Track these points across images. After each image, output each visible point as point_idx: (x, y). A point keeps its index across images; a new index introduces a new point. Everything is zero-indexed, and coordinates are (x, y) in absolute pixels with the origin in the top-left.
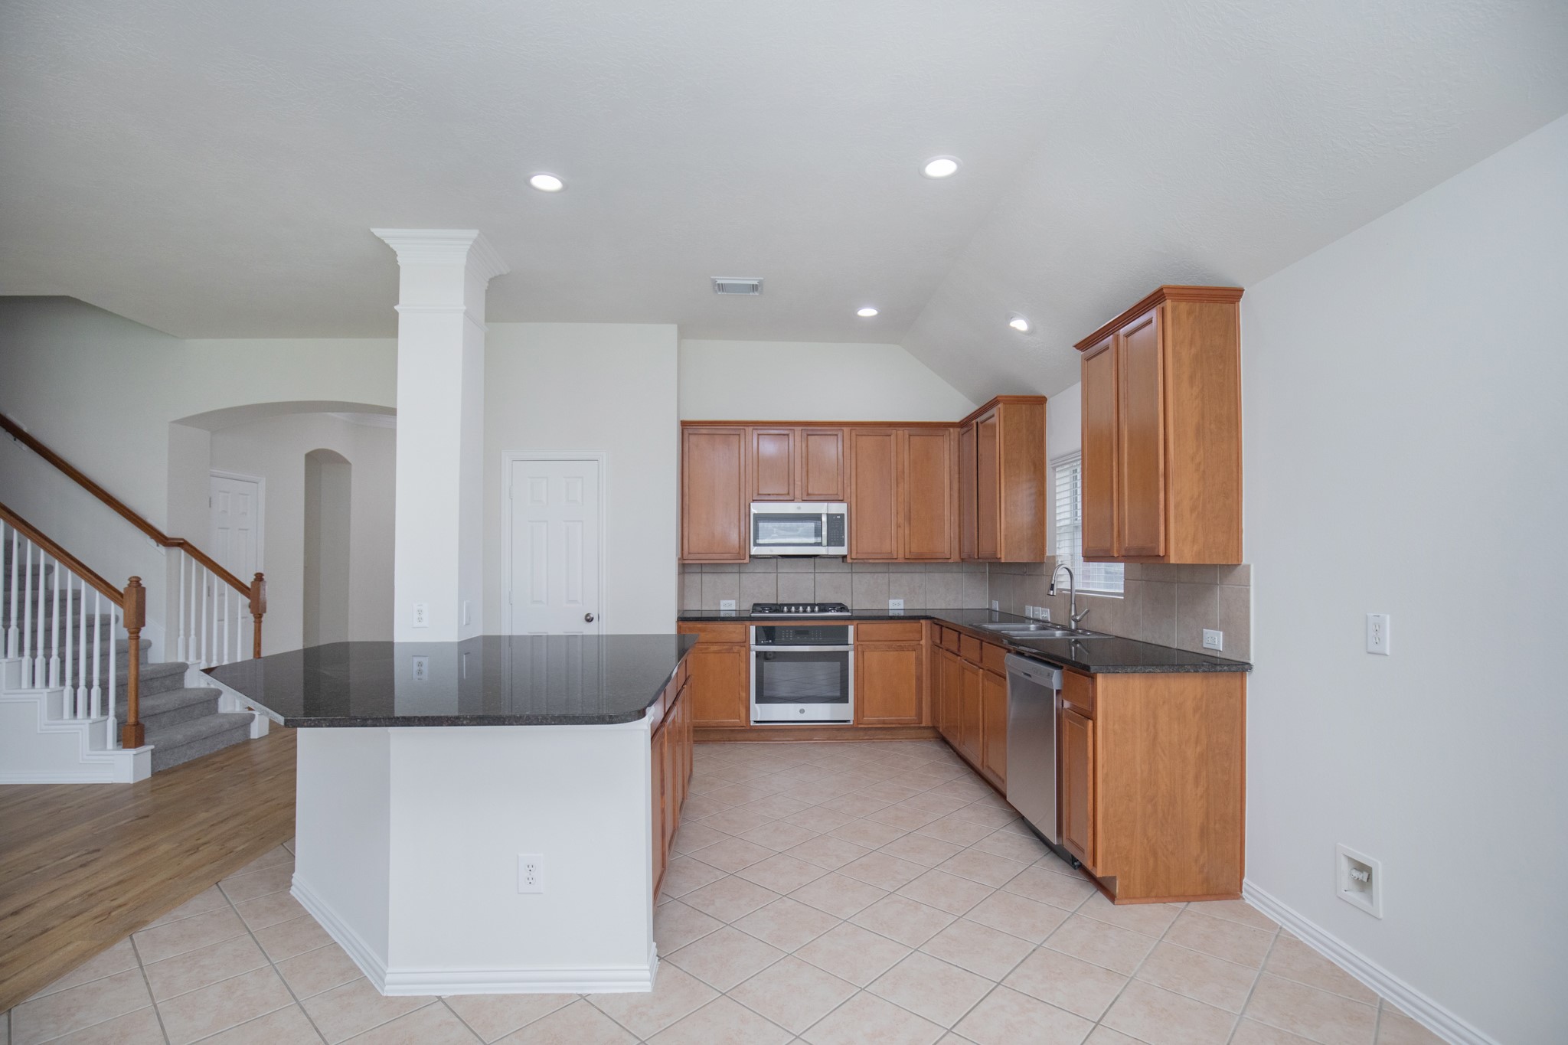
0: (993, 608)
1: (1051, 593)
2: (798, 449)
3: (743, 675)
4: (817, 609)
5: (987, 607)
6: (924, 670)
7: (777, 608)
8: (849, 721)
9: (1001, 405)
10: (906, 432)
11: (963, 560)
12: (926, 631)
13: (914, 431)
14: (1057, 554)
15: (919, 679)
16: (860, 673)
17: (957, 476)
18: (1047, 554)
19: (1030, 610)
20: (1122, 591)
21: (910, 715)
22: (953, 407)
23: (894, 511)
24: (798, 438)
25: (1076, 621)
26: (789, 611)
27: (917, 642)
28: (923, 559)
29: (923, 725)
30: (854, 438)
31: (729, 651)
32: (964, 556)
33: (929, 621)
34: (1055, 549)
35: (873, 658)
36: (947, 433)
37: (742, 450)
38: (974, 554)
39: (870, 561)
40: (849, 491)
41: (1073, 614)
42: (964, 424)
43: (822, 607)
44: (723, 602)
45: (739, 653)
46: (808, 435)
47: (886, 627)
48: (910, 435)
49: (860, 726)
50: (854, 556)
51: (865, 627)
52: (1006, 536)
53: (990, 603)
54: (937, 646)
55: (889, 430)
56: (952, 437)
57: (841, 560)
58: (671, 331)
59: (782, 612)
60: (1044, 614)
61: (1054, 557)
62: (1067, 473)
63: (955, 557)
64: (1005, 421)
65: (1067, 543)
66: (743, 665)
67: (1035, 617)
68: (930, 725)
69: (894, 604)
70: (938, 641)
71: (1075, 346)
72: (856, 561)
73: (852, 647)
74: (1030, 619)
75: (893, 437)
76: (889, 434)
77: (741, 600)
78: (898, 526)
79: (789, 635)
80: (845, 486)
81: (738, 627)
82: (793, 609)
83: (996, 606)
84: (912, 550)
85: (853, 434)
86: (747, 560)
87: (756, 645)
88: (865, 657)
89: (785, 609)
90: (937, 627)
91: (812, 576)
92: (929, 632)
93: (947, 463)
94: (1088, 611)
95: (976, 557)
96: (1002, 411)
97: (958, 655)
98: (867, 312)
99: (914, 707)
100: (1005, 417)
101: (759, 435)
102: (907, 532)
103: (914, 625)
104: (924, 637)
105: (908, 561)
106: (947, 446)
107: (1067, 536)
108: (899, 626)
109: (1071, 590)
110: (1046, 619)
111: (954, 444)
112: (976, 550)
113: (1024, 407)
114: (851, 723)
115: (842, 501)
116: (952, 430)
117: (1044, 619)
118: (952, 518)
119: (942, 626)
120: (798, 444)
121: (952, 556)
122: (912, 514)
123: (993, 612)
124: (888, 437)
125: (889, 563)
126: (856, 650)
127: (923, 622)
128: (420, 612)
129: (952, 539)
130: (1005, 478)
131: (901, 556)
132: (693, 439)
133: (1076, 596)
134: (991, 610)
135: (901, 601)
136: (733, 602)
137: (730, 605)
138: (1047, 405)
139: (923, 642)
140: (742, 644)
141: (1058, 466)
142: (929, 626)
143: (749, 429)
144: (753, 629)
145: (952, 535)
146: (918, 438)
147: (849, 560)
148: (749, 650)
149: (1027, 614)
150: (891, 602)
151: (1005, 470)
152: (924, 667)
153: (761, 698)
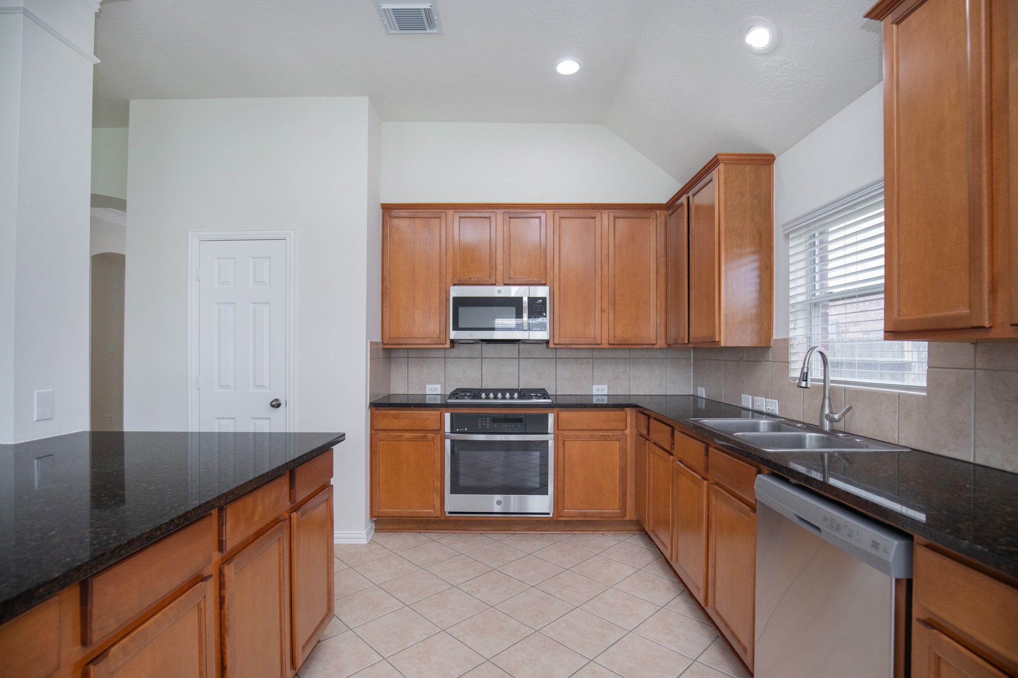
0: (699, 394)
1: (803, 384)
2: (500, 234)
3: (438, 464)
4: (516, 395)
5: (692, 393)
6: (629, 461)
7: (475, 393)
8: (548, 514)
9: (721, 166)
10: (612, 215)
11: (669, 346)
12: (631, 419)
13: (619, 213)
14: (790, 336)
15: (623, 471)
16: (561, 465)
17: (663, 259)
18: (775, 337)
19: (748, 400)
20: (924, 384)
21: (613, 509)
23: (598, 295)
24: (500, 221)
25: (832, 420)
26: (487, 398)
27: (621, 432)
28: (627, 344)
29: (628, 518)
30: (557, 221)
31: (423, 438)
32: (671, 342)
33: (634, 410)
34: (787, 330)
35: (575, 448)
36: (653, 215)
37: (443, 234)
38: (683, 339)
39: (574, 346)
40: (552, 274)
41: (827, 411)
42: (671, 206)
43: (522, 393)
44: (428, 387)
45: (433, 440)
46: (510, 218)
47: (587, 415)
48: (615, 218)
49: (560, 519)
50: (556, 342)
51: (565, 415)
52: (726, 316)
53: (695, 389)
54: (644, 437)
55: (593, 213)
56: (659, 220)
57: (545, 345)
58: (362, 104)
59: (480, 398)
60: (772, 406)
61: (786, 340)
62: (803, 240)
63: (661, 343)
64: (725, 183)
65: (801, 323)
66: (438, 454)
67: (756, 408)
68: (634, 518)
69: (598, 390)
70: (644, 432)
71: (867, 16)
72: (558, 346)
73: (552, 436)
74: (748, 410)
75: (598, 219)
76: (593, 215)
77: (446, 384)
78: (602, 311)
79: (486, 423)
80: (548, 270)
81: (435, 413)
82: (491, 395)
83: (702, 392)
84: (616, 335)
85: (557, 216)
86: (448, 345)
87: (451, 433)
88: (566, 448)
89: (483, 395)
90: (642, 416)
91: (516, 361)
92: (634, 421)
93: (653, 244)
94: (850, 408)
95: (686, 342)
96: (722, 172)
97: (671, 454)
99: (618, 499)
100: (726, 179)
101: (460, 218)
102: (611, 317)
103: (618, 414)
104: (629, 426)
105: (612, 347)
106: (652, 228)
107: (801, 315)
108: (602, 414)
109: (824, 381)
110: (773, 412)
111: (661, 228)
112: (686, 334)
113: (748, 167)
114: (551, 515)
115: (544, 285)
116: (658, 212)
117: (769, 411)
118: (659, 303)
119: (649, 417)
120: (500, 227)
121: (658, 342)
122: (616, 298)
123: (699, 399)
124: (593, 220)
125: (593, 348)
126: (556, 439)
127: (628, 410)
129: (658, 325)
130: (726, 249)
131: (605, 341)
132: (396, 222)
133: (831, 388)
134: (696, 398)
135: (605, 387)
136: (439, 387)
137: (436, 390)
138: (775, 165)
139: (628, 432)
140: (438, 432)
141: (793, 232)
142: (634, 414)
143: (450, 212)
144: (447, 416)
145: (658, 320)
146: (622, 220)
147: (551, 345)
148: (444, 437)
149: (744, 404)
150: (595, 387)
151: (726, 241)
152: (629, 457)
153: (456, 489)
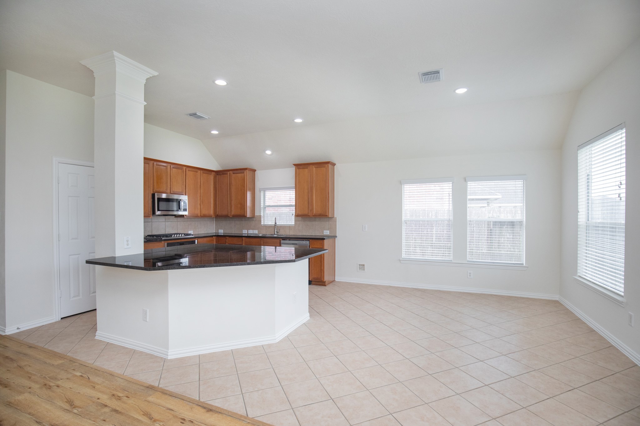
0: (219, 232)
2: (169, 173)
4: (183, 235)
9: (247, 171)
11: (216, 217)
12: (215, 240)
14: (261, 215)
18: (256, 215)
19: (245, 231)
20: (294, 224)
22: (214, 166)
23: (198, 199)
24: (169, 169)
28: (205, 216)
32: (216, 215)
33: (216, 237)
34: (261, 213)
36: (212, 174)
38: (228, 215)
39: (191, 217)
40: (185, 191)
41: (276, 231)
42: (219, 172)
46: (173, 168)
47: (205, 239)
48: (203, 173)
51: (200, 240)
55: (197, 170)
60: (254, 232)
64: (248, 175)
65: (263, 212)
67: (248, 233)
72: (186, 217)
74: (245, 234)
78: (199, 205)
82: (176, 236)
83: (221, 231)
84: (203, 213)
85: (187, 170)
91: (164, 223)
93: (212, 184)
94: (279, 230)
95: (230, 216)
98: (215, 132)
101: (156, 165)
102: (202, 207)
105: (201, 217)
106: (212, 178)
107: (263, 210)
108: (208, 239)
109: (275, 224)
112: (230, 213)
113: (251, 172)
115: (184, 194)
118: (213, 203)
120: (169, 171)
121: (213, 215)
122: (203, 200)
124: (197, 173)
125: (196, 218)
127: (214, 237)
128: (127, 241)
131: (200, 215)
138: (256, 173)
141: (262, 191)
144: (166, 244)
145: (212, 209)
149: (243, 233)
